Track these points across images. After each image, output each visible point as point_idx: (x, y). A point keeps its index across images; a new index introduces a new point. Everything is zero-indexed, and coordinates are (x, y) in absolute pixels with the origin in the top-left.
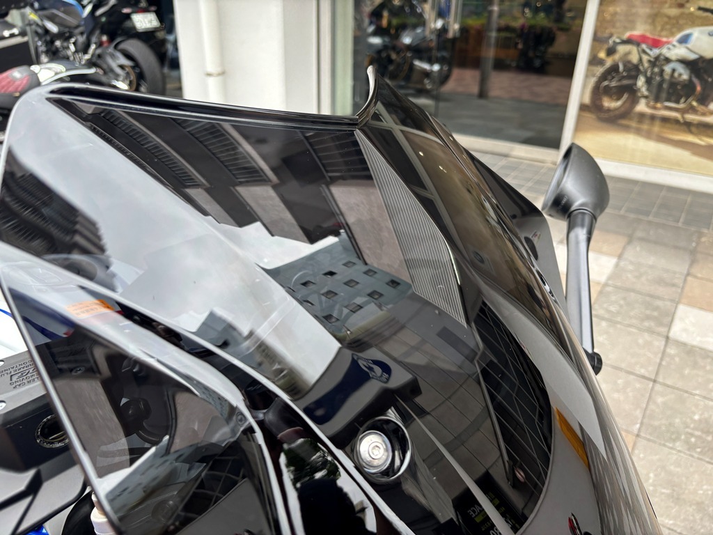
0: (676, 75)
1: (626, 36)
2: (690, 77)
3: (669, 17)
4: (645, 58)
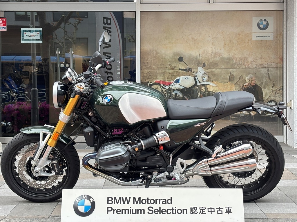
0: (177, 95)
1: (154, 82)
2: (183, 96)
3: (169, 73)
4: (164, 90)
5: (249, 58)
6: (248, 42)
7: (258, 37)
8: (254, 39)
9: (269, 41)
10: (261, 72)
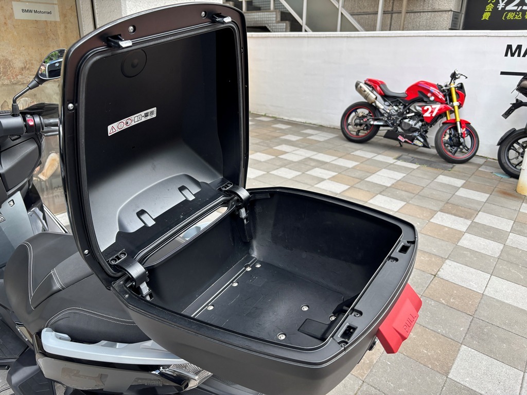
5: (14, 61)
6: (5, 23)
7: (27, 11)
8: (19, 15)
9: (51, 22)
10: (47, 91)
